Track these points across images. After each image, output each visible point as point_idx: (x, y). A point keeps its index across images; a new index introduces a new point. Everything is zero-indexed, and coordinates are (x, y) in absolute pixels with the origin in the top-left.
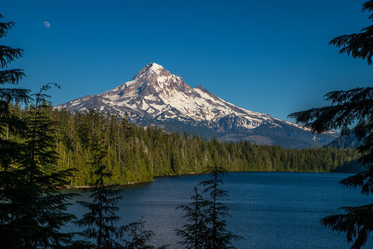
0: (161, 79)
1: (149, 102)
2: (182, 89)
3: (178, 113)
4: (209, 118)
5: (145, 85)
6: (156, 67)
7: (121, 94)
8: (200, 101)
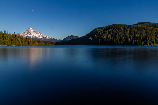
0: (32, 31)
1: (29, 35)
2: (36, 33)
3: (35, 37)
4: (41, 38)
5: (28, 32)
6: (30, 29)
7: (24, 33)
8: (39, 35)
